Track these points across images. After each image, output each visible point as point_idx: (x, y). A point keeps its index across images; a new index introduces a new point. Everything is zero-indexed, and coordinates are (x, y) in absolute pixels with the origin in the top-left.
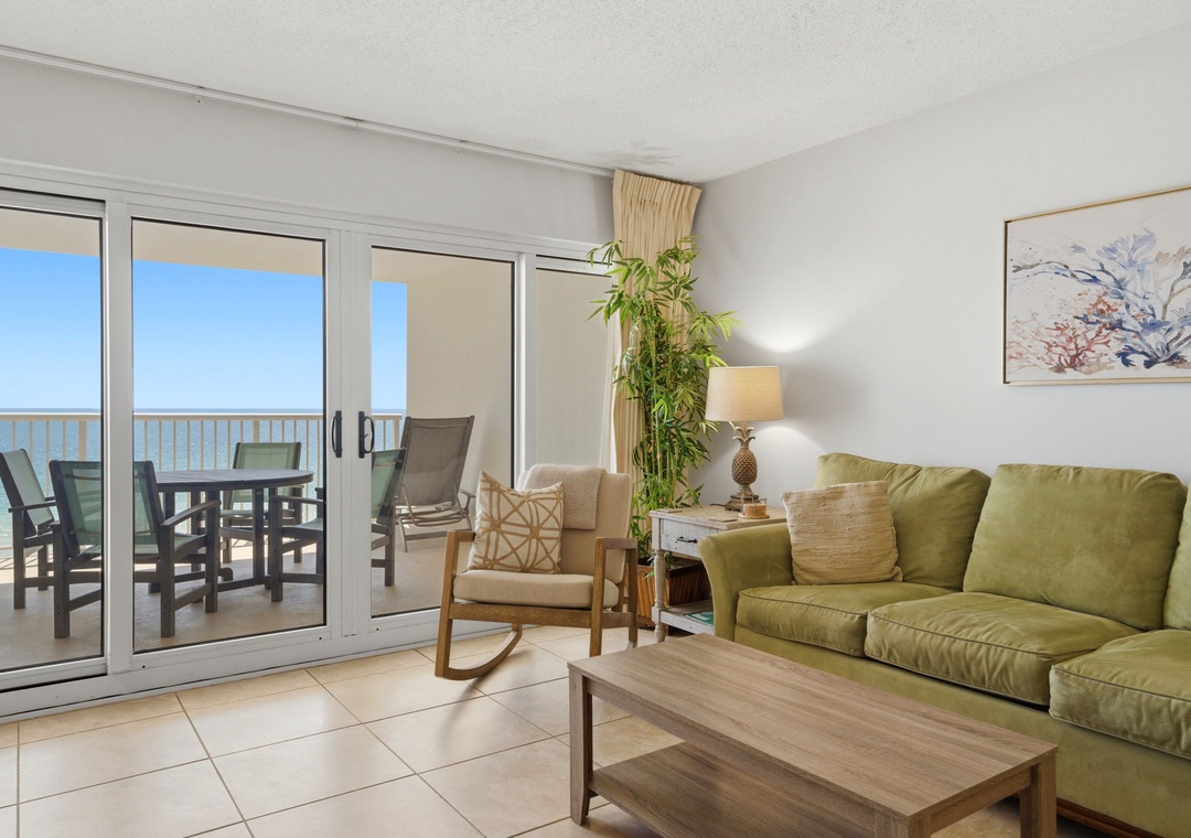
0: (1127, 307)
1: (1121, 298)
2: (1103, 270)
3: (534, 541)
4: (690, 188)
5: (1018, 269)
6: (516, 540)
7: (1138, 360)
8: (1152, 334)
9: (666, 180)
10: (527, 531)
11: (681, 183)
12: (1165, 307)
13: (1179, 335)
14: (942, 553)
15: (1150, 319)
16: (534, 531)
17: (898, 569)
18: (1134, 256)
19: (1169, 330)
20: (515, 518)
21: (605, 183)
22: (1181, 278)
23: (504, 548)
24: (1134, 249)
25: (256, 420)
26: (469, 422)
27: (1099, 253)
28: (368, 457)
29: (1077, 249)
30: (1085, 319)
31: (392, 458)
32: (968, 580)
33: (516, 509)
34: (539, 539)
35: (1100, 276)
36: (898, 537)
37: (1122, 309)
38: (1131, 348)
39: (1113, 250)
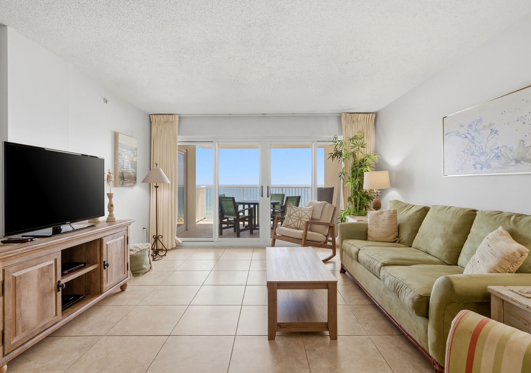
0: (475, 146)
1: (474, 143)
2: (468, 133)
3: (299, 221)
4: (371, 114)
5: (447, 134)
6: (294, 221)
7: (478, 166)
8: (482, 157)
9: (360, 113)
10: (298, 218)
11: (368, 113)
12: (486, 146)
13: (490, 157)
14: (409, 234)
15: (481, 151)
16: (300, 219)
17: (397, 239)
18: (477, 127)
19: (487, 155)
20: (295, 214)
21: (339, 117)
22: (490, 135)
23: (290, 222)
24: (477, 125)
25: (282, 188)
26: (333, 189)
27: (467, 127)
28: (270, 197)
29: (462, 126)
30: (464, 152)
31: (296, 198)
32: (414, 245)
33: (295, 212)
34: (301, 221)
35: (468, 135)
36: (398, 229)
37: (474, 148)
38: (476, 162)
39: (471, 126)
